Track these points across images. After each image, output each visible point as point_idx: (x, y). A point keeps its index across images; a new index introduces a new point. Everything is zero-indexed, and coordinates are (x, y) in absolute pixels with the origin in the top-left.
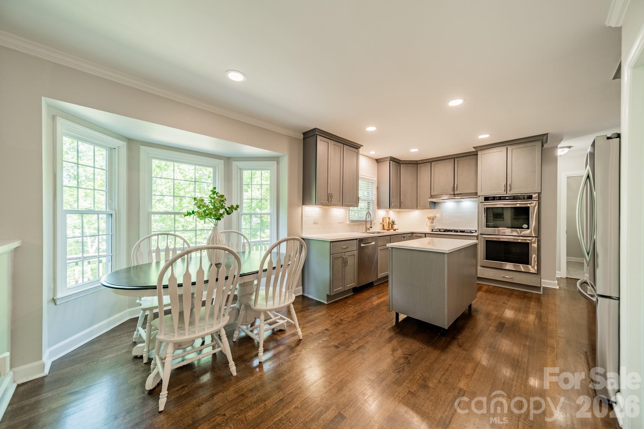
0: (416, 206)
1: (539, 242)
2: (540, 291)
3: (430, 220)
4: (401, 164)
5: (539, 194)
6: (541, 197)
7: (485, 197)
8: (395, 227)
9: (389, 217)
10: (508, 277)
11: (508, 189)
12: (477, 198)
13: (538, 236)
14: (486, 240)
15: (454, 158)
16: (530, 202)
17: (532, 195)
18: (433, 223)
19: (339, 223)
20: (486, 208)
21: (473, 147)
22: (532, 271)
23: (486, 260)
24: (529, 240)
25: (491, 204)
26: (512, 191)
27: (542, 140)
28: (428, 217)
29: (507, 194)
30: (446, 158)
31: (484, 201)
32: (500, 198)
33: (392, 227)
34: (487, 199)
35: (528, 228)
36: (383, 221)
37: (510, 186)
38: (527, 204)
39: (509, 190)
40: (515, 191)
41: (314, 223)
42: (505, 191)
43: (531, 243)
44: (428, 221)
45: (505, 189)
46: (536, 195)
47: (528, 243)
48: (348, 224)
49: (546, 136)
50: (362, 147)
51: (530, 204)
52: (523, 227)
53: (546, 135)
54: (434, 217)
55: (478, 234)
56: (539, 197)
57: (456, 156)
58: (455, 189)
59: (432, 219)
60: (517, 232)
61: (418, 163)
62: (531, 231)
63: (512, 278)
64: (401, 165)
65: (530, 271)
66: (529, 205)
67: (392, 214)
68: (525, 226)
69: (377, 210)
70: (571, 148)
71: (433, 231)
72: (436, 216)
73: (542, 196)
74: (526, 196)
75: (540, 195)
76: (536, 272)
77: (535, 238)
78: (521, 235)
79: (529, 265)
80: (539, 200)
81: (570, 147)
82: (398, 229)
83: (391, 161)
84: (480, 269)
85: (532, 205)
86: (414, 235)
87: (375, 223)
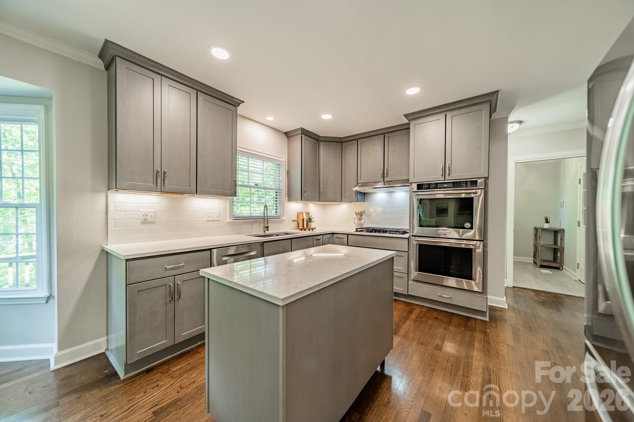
0: (341, 199)
1: (485, 247)
2: (486, 317)
3: (359, 216)
4: (321, 141)
5: (486, 179)
6: (488, 184)
7: (417, 184)
8: (313, 225)
9: (307, 211)
10: (446, 296)
11: (446, 173)
12: (409, 186)
13: (484, 239)
14: (419, 245)
15: (384, 134)
16: (474, 191)
17: (477, 181)
18: (360, 219)
19: (207, 221)
20: (420, 199)
21: (404, 115)
22: (476, 289)
23: (419, 271)
24: (472, 245)
25: (426, 194)
26: (452, 175)
27: (491, 101)
28: (356, 213)
29: (445, 180)
30: (375, 133)
31: (417, 189)
32: (436, 186)
33: (307, 226)
34: (420, 187)
35: (471, 228)
36: (298, 218)
37: (449, 170)
38: (471, 193)
39: (448, 174)
40: (456, 176)
41: (142, 223)
42: (442, 175)
43: (475, 249)
44: (356, 217)
45: (443, 174)
46: (482, 180)
47: (472, 249)
48: (229, 222)
49: (495, 96)
50: (244, 103)
51: (473, 193)
52: (465, 226)
53: (497, 93)
54: (362, 212)
55: (409, 236)
56: (486, 184)
57: (386, 131)
58: (385, 175)
59: (360, 215)
60: (459, 233)
61: (343, 141)
62: (475, 232)
63: (451, 297)
64: (321, 143)
65: (473, 289)
66: (472, 195)
67: (313, 208)
68: (468, 225)
69: (287, 202)
70: (522, 125)
71: (357, 231)
72: (365, 211)
73: (490, 182)
74: (469, 182)
75: (487, 181)
76: (481, 291)
77: (479, 242)
78: (462, 238)
79: (472, 280)
80: (486, 189)
81: (520, 122)
82: (315, 228)
83: (303, 135)
84: (411, 284)
85: (478, 195)
86: (335, 236)
87: (283, 220)
